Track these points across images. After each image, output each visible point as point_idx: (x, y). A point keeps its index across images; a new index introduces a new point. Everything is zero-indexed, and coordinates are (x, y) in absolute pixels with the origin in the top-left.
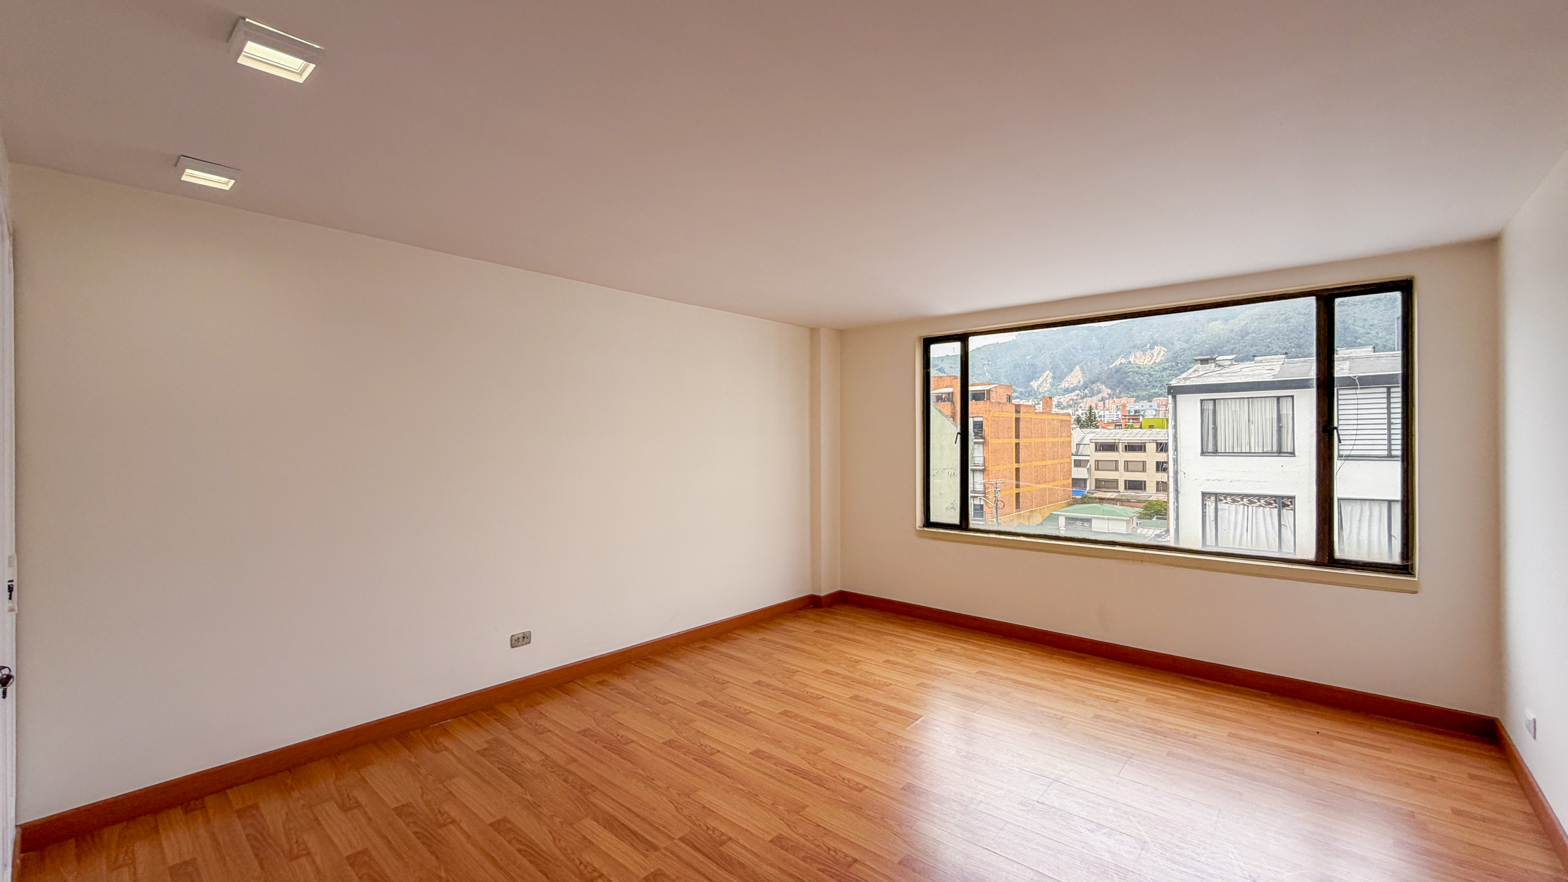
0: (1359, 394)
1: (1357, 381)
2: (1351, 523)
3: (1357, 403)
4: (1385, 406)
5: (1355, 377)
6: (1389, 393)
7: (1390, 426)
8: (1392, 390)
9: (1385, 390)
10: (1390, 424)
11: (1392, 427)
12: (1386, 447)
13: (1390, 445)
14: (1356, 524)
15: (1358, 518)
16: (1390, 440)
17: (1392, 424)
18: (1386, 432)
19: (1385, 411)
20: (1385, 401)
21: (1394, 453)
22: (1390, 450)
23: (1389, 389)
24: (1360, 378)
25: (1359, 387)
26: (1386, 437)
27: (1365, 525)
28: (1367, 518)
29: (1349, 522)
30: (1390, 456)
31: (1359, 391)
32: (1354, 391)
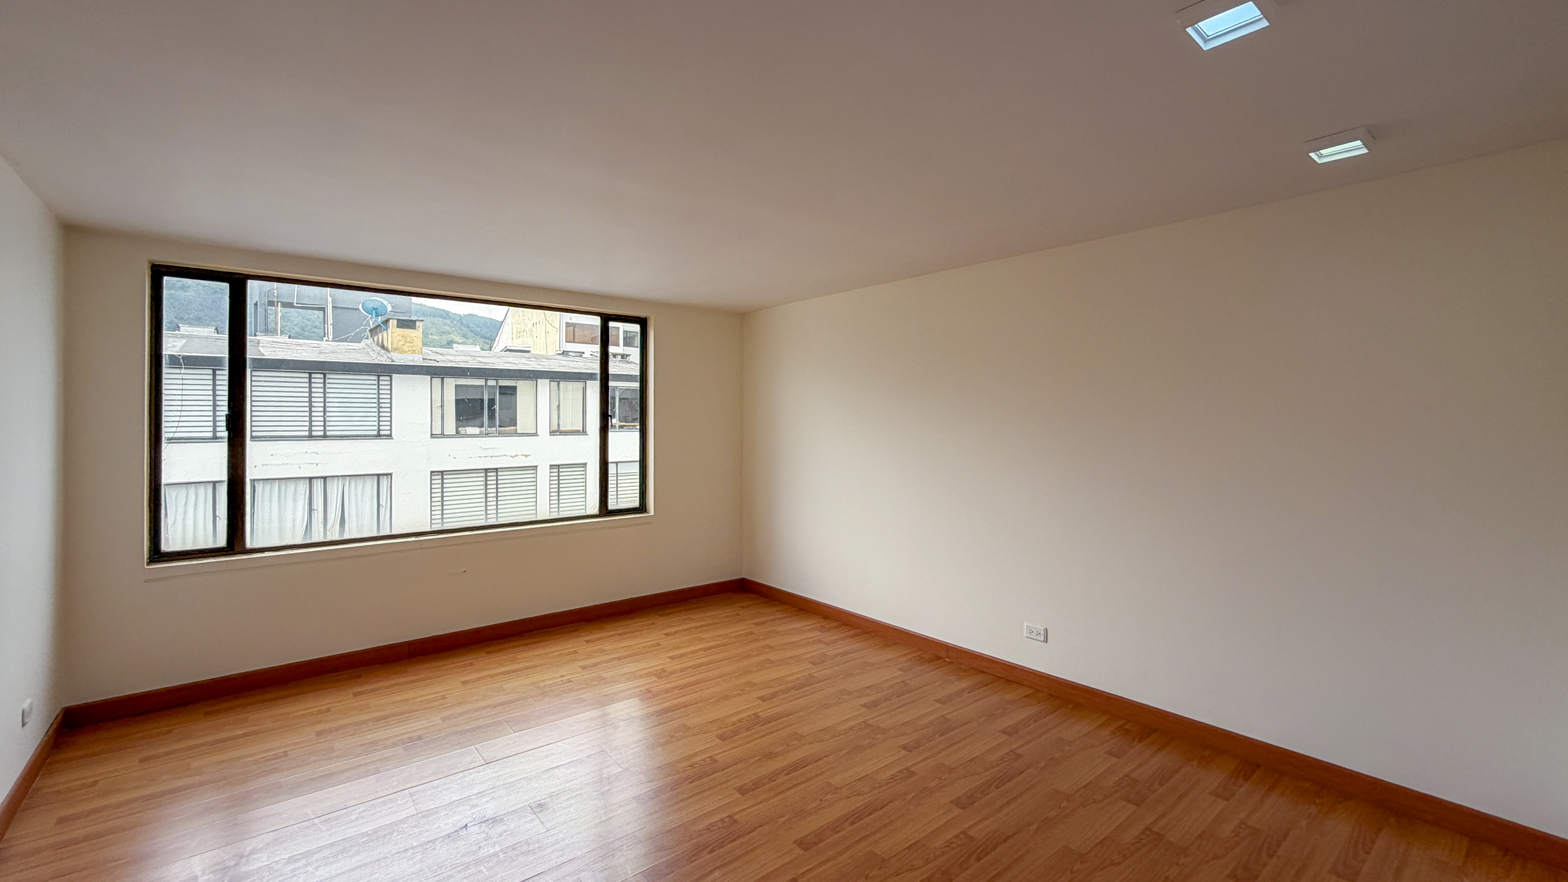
0: (183, 374)
1: (181, 360)
2: (176, 509)
3: (181, 383)
4: (211, 387)
5: (180, 356)
6: (214, 375)
7: (215, 408)
8: (218, 372)
9: (211, 372)
10: (215, 406)
11: (218, 408)
12: (211, 429)
13: (215, 426)
14: (181, 509)
15: (183, 503)
16: (215, 421)
17: (218, 406)
18: (211, 413)
19: (211, 393)
20: (211, 382)
21: (219, 434)
22: (215, 431)
23: (214, 371)
24: (184, 358)
25: (183, 367)
26: (211, 419)
27: (191, 509)
28: (193, 501)
29: (174, 509)
30: (215, 438)
31: (183, 371)
32: (178, 371)
